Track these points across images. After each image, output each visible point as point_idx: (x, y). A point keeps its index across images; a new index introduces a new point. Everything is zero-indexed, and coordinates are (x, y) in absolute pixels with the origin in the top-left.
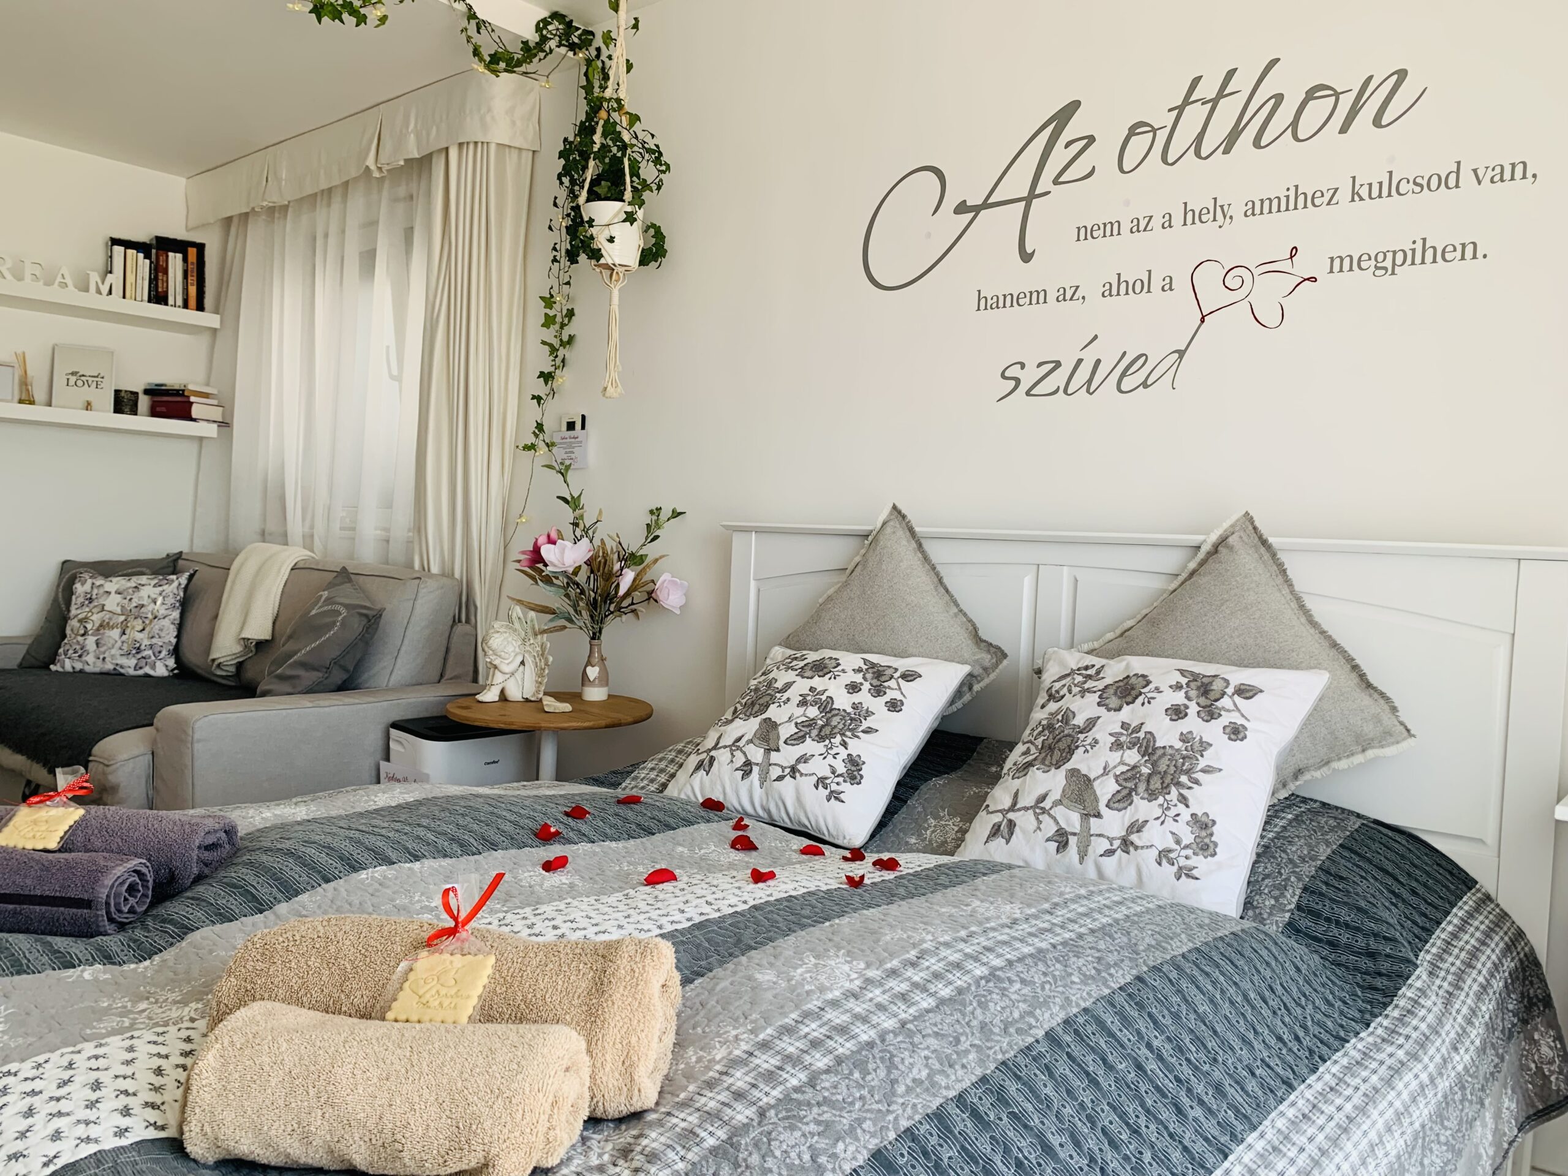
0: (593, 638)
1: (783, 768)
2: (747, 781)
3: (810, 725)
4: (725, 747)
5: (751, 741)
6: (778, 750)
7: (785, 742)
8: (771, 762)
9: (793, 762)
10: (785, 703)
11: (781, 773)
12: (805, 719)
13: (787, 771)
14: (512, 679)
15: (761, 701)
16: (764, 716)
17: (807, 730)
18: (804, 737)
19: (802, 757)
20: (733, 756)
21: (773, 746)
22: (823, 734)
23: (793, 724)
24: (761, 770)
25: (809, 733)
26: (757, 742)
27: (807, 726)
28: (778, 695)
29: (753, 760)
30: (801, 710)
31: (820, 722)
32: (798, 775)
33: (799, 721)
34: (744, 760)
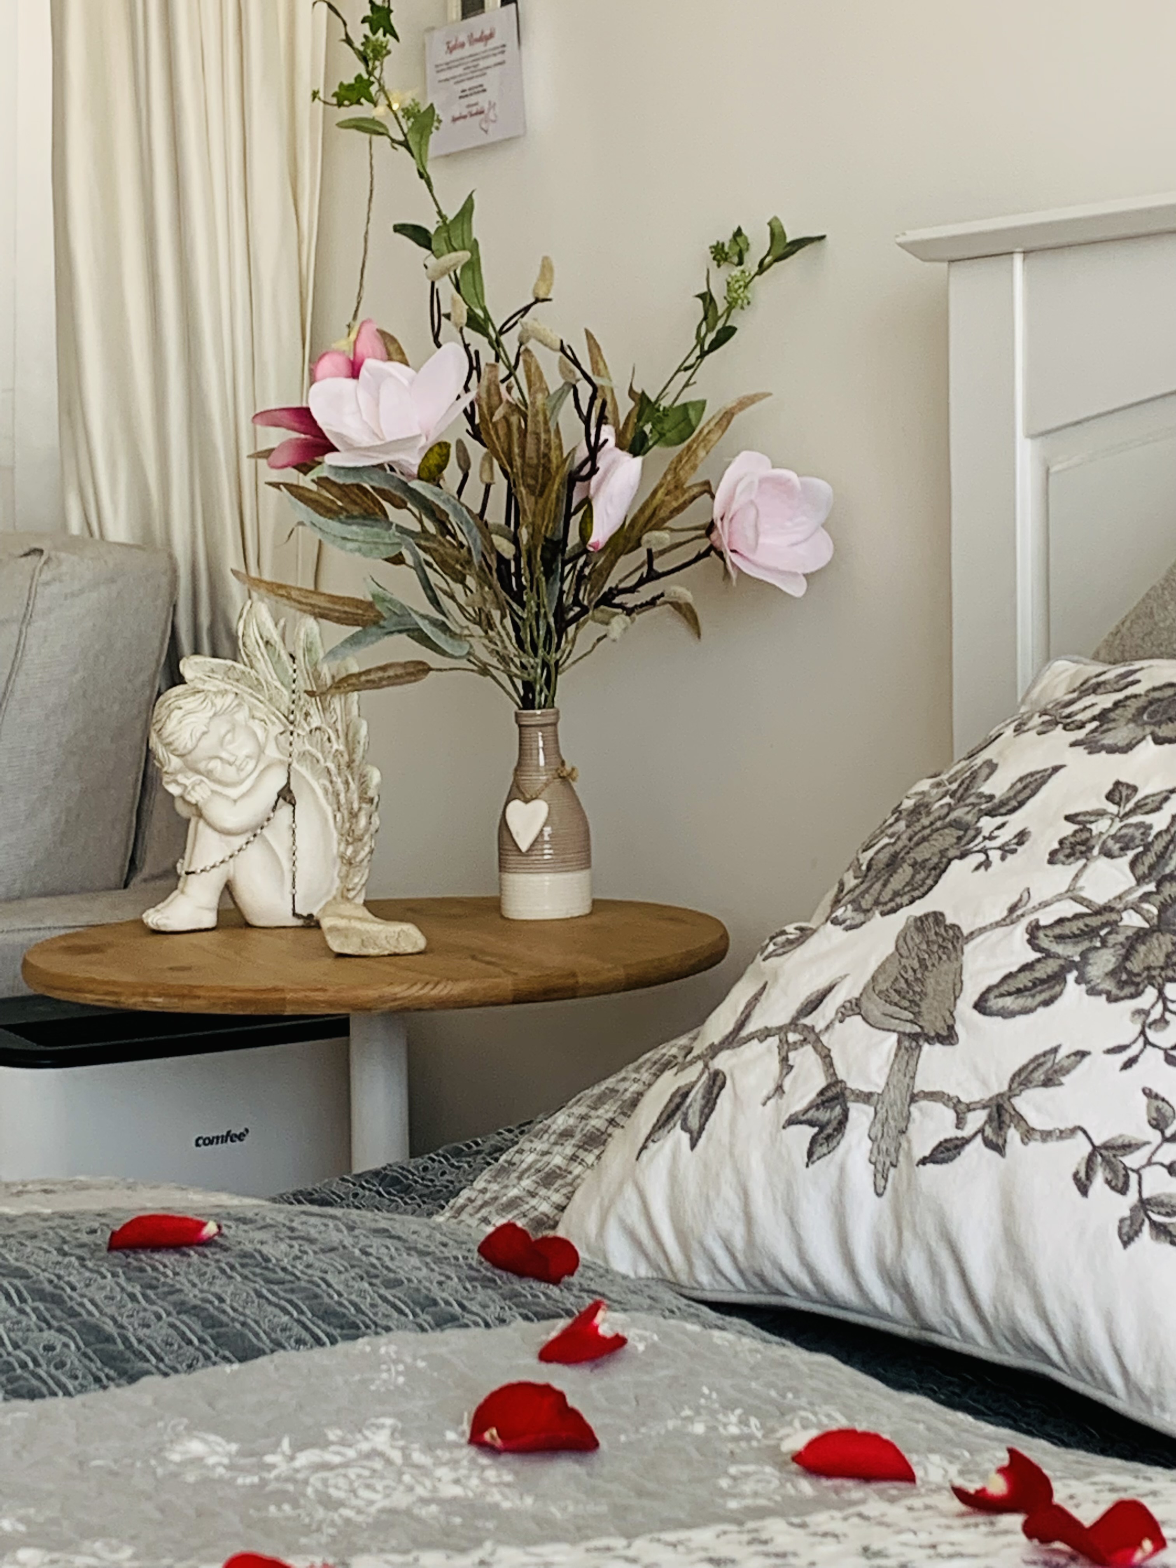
0: (527, 703)
1: (961, 1110)
2: (826, 1167)
3: (1090, 933)
4: (765, 1034)
5: (854, 1007)
6: (948, 1037)
7: (981, 1006)
8: (920, 1085)
9: (1000, 1086)
10: (1006, 851)
11: (952, 1132)
12: (1069, 909)
13: (976, 1119)
14: (255, 852)
15: (922, 853)
16: (920, 908)
17: (1071, 951)
18: (1057, 978)
19: (1037, 1062)
20: (786, 1065)
21: (933, 1023)
22: (1135, 965)
23: (1019, 932)
24: (880, 1121)
25: (1080, 966)
26: (876, 1007)
27: (1075, 937)
28: (987, 824)
29: (854, 1084)
30: (1063, 875)
31: (1132, 920)
32: (1013, 1135)
33: (1046, 918)
34: (821, 1082)
